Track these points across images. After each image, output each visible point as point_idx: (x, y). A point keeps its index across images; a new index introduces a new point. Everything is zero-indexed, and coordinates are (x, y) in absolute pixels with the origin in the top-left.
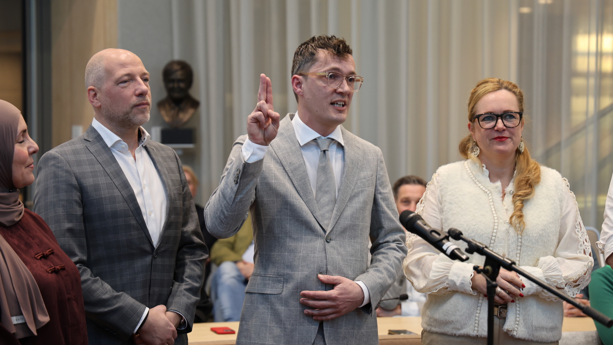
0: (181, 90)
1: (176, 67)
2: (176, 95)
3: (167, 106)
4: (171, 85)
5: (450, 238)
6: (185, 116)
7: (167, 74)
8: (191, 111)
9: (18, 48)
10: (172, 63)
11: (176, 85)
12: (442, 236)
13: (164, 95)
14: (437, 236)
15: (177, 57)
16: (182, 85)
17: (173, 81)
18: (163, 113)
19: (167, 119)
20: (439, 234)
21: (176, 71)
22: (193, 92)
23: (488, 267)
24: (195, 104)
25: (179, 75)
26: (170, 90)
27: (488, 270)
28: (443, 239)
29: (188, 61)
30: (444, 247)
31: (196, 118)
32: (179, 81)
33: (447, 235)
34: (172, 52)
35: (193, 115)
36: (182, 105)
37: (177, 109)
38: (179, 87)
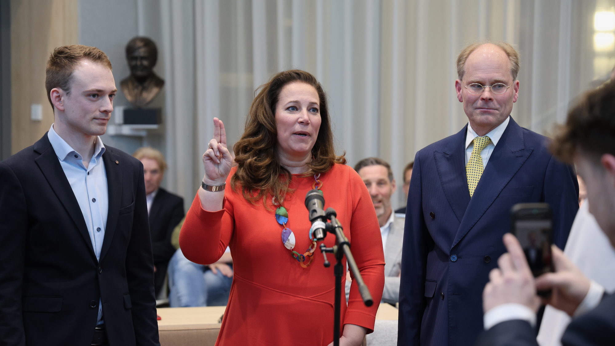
0: (144, 68)
1: (139, 44)
2: (139, 73)
3: (130, 85)
4: (134, 63)
6: (150, 95)
7: (130, 50)
8: (155, 90)
10: (134, 40)
11: (139, 63)
13: (127, 73)
15: (142, 33)
16: (145, 63)
17: (136, 58)
18: (126, 92)
19: (129, 98)
21: (139, 48)
24: (160, 83)
25: (142, 52)
26: (133, 68)
28: (316, 218)
29: (153, 38)
31: (160, 97)
32: (142, 58)
34: (137, 28)
35: (157, 95)
36: (146, 84)
37: (140, 88)
38: (142, 65)
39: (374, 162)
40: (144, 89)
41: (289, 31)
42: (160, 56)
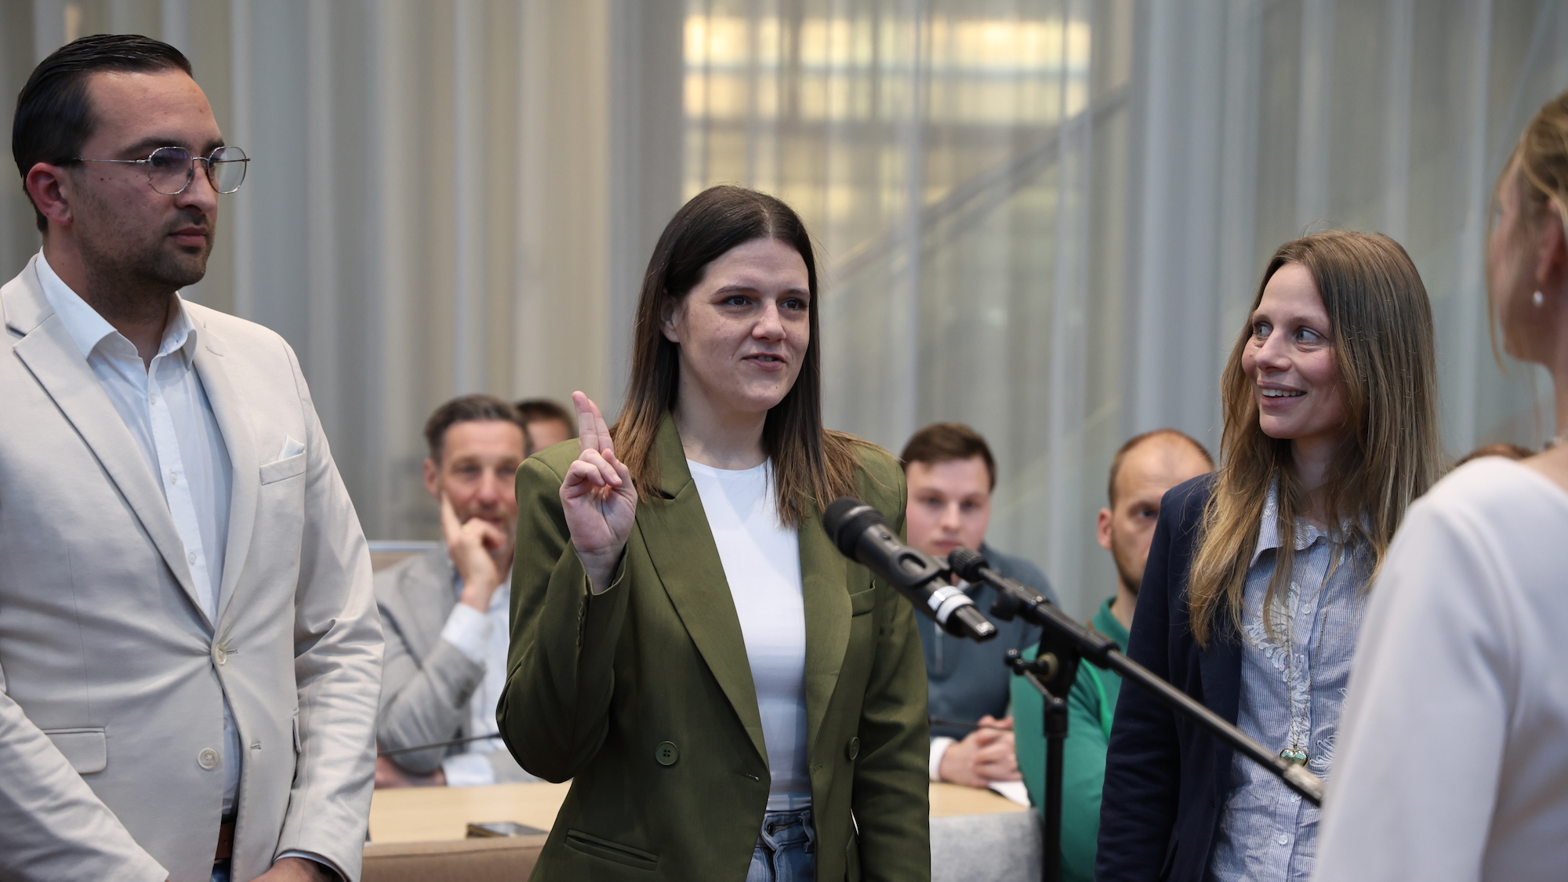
5: (954, 577)
12: (930, 570)
14: (916, 569)
20: (922, 565)
23: (1048, 658)
27: (1046, 664)
28: (933, 578)
30: (933, 602)
33: (946, 566)
39: (493, 413)
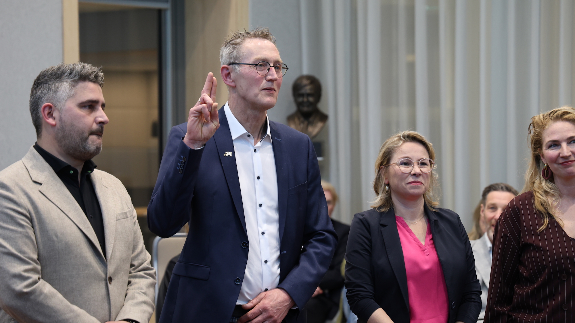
0: (310, 104)
1: (305, 82)
2: (305, 109)
3: (297, 120)
4: (300, 99)
6: (314, 130)
7: (297, 88)
8: (320, 125)
9: (154, 66)
10: (301, 78)
11: (305, 99)
13: (293, 109)
16: (311, 99)
17: (302, 95)
18: (293, 126)
21: (306, 85)
22: (321, 106)
24: (324, 118)
25: (308, 89)
26: (299, 105)
29: (317, 76)
31: (324, 131)
32: (309, 95)
34: (300, 67)
35: (322, 129)
36: (311, 119)
37: (306, 122)
38: (308, 101)
40: (310, 123)
41: (411, 66)
42: (323, 93)
